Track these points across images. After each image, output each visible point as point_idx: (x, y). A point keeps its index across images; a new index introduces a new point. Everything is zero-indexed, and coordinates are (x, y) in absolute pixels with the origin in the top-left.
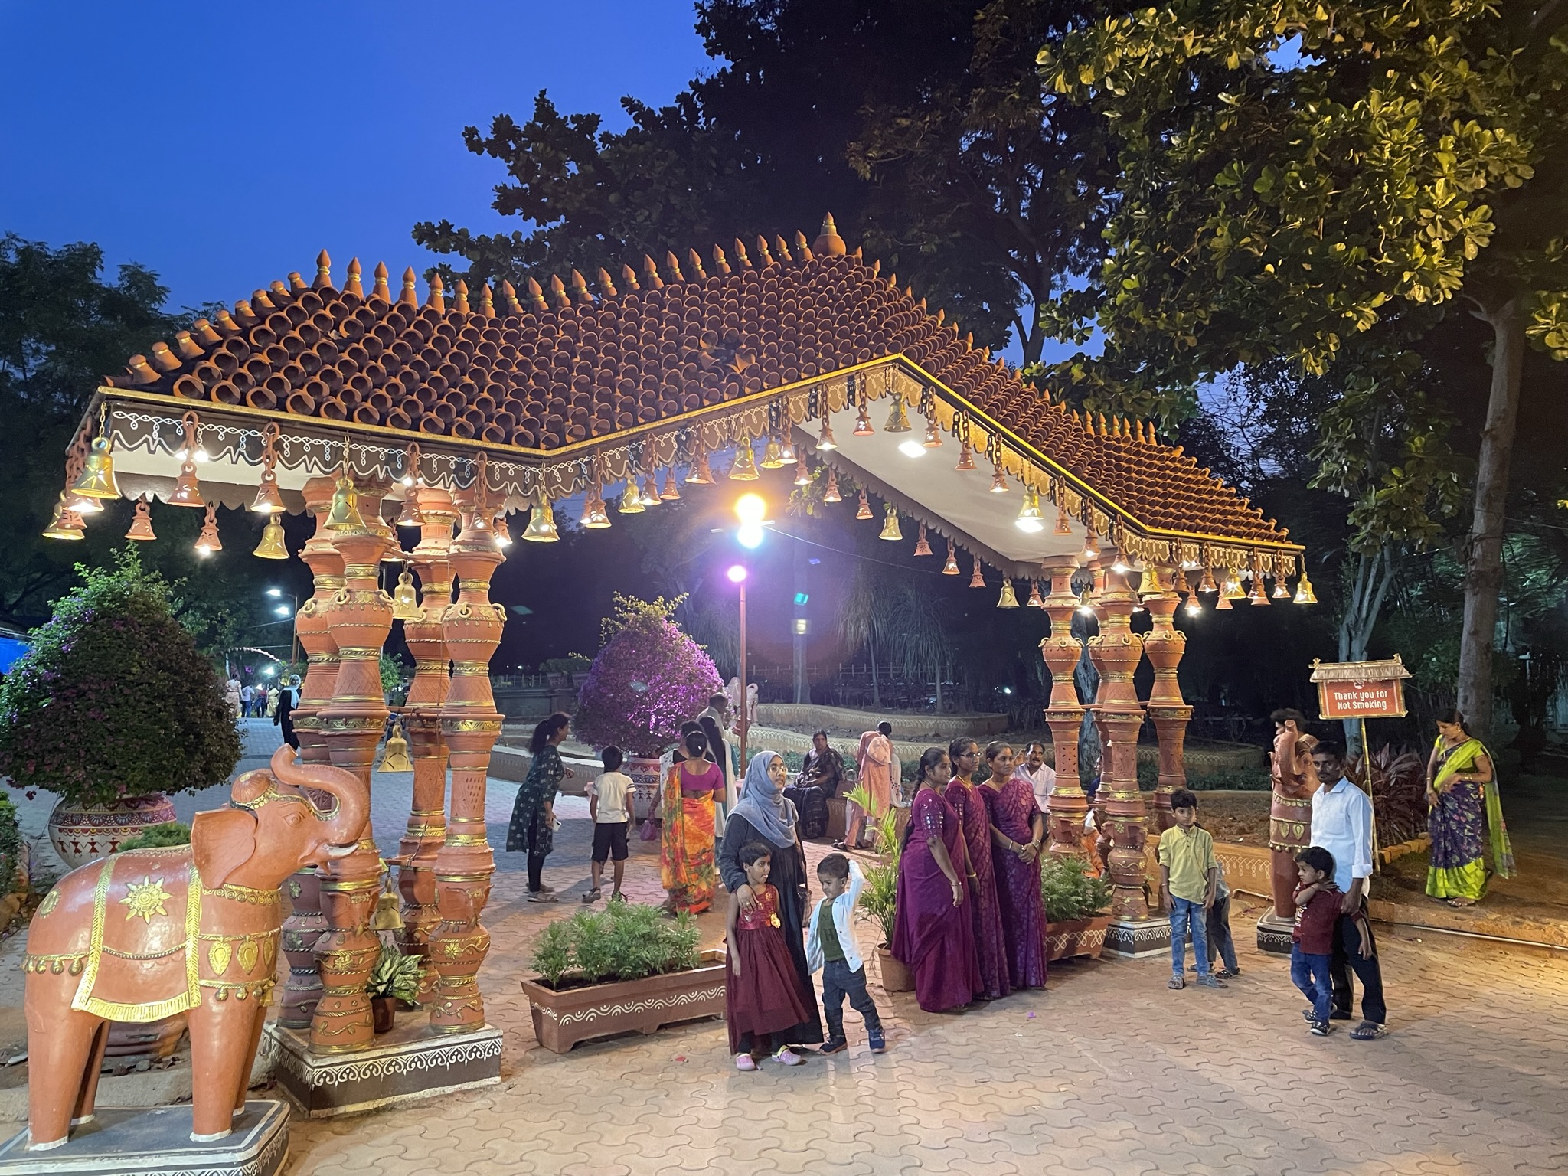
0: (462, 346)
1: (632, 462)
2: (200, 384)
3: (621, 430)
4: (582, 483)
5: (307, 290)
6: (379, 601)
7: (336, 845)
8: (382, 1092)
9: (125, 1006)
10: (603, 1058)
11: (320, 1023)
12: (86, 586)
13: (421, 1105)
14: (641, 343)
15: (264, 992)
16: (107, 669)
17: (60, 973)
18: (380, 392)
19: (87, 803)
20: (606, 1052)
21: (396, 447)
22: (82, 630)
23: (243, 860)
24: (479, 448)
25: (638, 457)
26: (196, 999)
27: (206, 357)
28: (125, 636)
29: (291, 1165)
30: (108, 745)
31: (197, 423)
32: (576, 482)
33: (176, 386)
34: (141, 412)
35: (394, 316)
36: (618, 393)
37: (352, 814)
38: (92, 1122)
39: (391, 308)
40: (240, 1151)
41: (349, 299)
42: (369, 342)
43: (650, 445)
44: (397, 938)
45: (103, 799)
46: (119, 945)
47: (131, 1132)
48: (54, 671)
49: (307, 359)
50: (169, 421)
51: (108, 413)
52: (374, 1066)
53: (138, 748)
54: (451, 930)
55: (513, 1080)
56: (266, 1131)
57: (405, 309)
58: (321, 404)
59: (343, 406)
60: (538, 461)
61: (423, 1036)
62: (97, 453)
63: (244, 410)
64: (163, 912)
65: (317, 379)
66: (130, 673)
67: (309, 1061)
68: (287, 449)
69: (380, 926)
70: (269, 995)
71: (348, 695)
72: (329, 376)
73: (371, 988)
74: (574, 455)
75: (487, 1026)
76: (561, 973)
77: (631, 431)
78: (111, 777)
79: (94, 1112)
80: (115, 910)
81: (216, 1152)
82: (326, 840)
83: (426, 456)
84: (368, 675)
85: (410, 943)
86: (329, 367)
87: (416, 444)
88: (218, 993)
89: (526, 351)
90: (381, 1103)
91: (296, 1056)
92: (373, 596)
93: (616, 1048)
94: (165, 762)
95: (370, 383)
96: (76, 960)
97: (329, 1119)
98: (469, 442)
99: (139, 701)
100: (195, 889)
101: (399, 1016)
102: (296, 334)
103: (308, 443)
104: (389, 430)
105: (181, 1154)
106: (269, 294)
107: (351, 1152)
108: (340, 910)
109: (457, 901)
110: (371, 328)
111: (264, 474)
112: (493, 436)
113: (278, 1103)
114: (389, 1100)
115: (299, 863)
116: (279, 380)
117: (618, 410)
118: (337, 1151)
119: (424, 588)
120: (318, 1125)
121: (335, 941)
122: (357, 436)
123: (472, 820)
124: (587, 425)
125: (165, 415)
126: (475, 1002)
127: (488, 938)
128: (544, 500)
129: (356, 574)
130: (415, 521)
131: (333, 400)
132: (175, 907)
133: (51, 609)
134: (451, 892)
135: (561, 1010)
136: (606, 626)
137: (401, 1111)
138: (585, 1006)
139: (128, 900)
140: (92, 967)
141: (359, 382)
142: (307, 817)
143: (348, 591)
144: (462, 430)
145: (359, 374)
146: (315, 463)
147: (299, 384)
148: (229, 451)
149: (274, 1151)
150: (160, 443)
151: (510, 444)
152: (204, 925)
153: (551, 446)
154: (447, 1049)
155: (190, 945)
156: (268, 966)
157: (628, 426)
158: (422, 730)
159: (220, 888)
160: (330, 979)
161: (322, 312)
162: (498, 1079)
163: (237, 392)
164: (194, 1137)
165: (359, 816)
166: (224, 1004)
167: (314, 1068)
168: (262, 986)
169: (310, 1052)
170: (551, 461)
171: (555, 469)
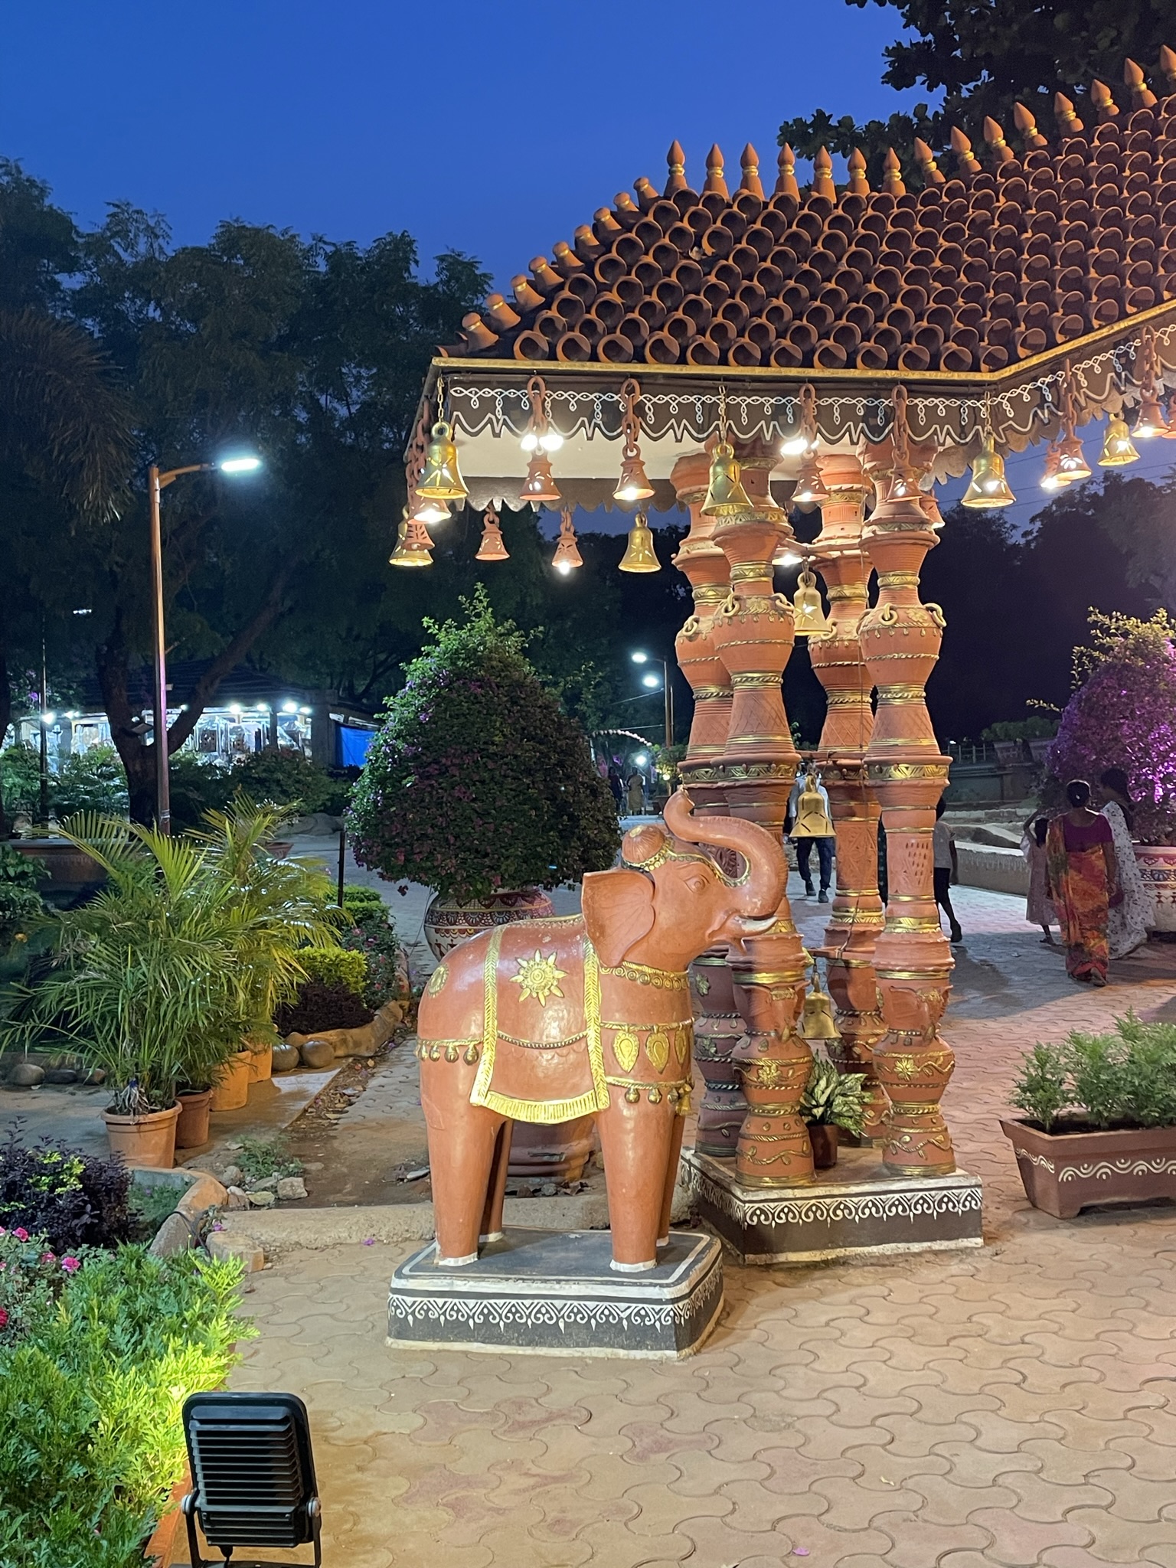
0: (863, 241)
1: (1119, 375)
2: (543, 342)
3: (1101, 327)
4: (1045, 415)
5: (658, 198)
6: (776, 608)
7: (750, 917)
8: (831, 1242)
9: (527, 1103)
10: (1125, 1230)
11: (746, 1147)
12: (437, 643)
13: (881, 1262)
14: (1126, 194)
15: (680, 1097)
16: (467, 740)
17: (454, 1060)
18: (759, 321)
19: (462, 900)
20: (1129, 1223)
21: (784, 394)
22: (438, 696)
23: (642, 933)
24: (894, 382)
25: (1128, 365)
26: (604, 1099)
27: (547, 306)
28: (483, 700)
29: (729, 1314)
30: (477, 829)
31: (544, 391)
32: (1036, 414)
33: (517, 347)
34: (480, 385)
35: (771, 214)
36: (1093, 274)
37: (766, 878)
38: (501, 1240)
39: (766, 205)
40: (668, 1286)
41: (712, 201)
42: (741, 256)
43: (1146, 345)
44: (831, 1052)
45: (478, 894)
46: (514, 1031)
47: (544, 1255)
48: (413, 744)
49: (666, 290)
50: (512, 393)
51: (445, 391)
52: (818, 1208)
53: (509, 832)
54: (901, 1042)
55: (998, 1245)
56: (697, 1267)
57: (783, 202)
58: (687, 347)
59: (714, 348)
60: (977, 390)
61: (875, 1177)
62: (438, 442)
63: (596, 367)
64: (558, 993)
65: (679, 314)
66: (493, 744)
67: (738, 1193)
68: (651, 414)
69: (810, 1033)
70: (685, 1101)
71: (746, 734)
72: (693, 308)
73: (805, 1111)
74: (1030, 375)
75: (959, 1172)
76: (1055, 1113)
77: (1116, 327)
78: (484, 866)
79: (503, 1231)
80: (507, 989)
81: (641, 1285)
82: (737, 911)
83: (825, 402)
84: (769, 708)
85: (847, 1058)
86: (692, 296)
87: (811, 386)
88: (628, 1093)
89: (952, 235)
90: (831, 1254)
91: (723, 1187)
92: (768, 602)
93: (1143, 1219)
94: (539, 849)
95: (746, 310)
96: (471, 1046)
97: (768, 1267)
98: (881, 374)
99: (505, 776)
100: (591, 967)
101: (842, 1152)
102: (649, 259)
103: (674, 402)
104: (774, 371)
105: (603, 1283)
106: (613, 214)
107: (800, 1307)
108: (759, 1009)
109: (907, 1004)
110: (741, 237)
111: (625, 449)
112: (913, 362)
113: (706, 1238)
114: (840, 1252)
115: (707, 939)
116: (633, 321)
117: (1094, 299)
118: (783, 1304)
119: (831, 594)
120: (755, 1273)
121: (756, 1047)
122: (736, 385)
123: (917, 898)
124: (1049, 330)
125: (507, 386)
126: (940, 1137)
127: (951, 1055)
128: (990, 446)
129: (745, 576)
130: (816, 492)
131: (700, 339)
132: (571, 989)
133: (404, 674)
134: (898, 993)
135: (1061, 1159)
136: (1080, 659)
137: (855, 1267)
138: (1094, 1158)
139: (519, 978)
140: (488, 1056)
141: (732, 311)
142: (712, 883)
143: (737, 599)
144: (871, 360)
145: (730, 301)
146: (685, 427)
147: (657, 325)
148: (583, 424)
149: (708, 1294)
150: (505, 423)
151: (938, 369)
152: (605, 1011)
153: (996, 365)
154: (909, 1195)
155: (592, 1033)
156: (682, 1065)
157: (1110, 320)
158: (842, 783)
159: (619, 966)
160: (755, 1094)
161: (679, 224)
162: (980, 1241)
163: (586, 344)
164: (614, 1265)
165: (774, 881)
166: (636, 1106)
167: (745, 1202)
168: (677, 1089)
169: (738, 1183)
170: (996, 388)
171: (1004, 400)
